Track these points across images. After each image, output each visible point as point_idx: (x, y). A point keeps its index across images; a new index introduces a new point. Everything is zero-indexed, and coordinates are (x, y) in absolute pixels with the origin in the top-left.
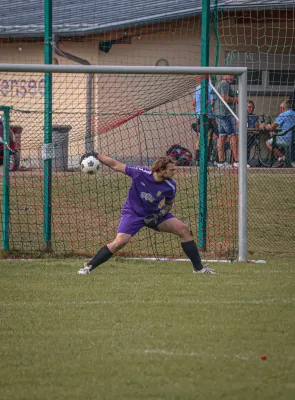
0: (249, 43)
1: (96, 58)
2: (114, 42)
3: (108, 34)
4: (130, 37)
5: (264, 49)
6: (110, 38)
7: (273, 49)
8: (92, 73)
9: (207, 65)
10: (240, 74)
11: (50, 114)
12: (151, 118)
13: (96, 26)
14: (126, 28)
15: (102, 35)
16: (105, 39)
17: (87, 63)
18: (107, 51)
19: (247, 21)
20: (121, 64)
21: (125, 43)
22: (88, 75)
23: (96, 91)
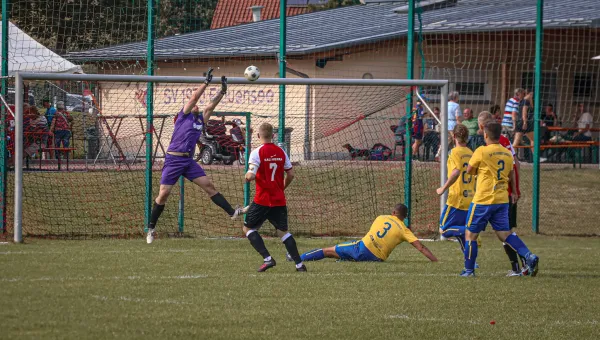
0: (435, 60)
1: (314, 72)
2: (327, 60)
3: (322, 53)
4: (341, 56)
5: (460, 65)
6: (325, 56)
7: (467, 65)
8: (309, 84)
9: (412, 78)
10: (442, 85)
11: (283, 119)
12: (369, 122)
13: (313, 47)
14: (337, 48)
15: (317, 54)
16: (319, 57)
17: (306, 76)
18: (322, 66)
19: (440, 42)
20: (344, 77)
21: (337, 60)
22: (305, 86)
23: (314, 104)
